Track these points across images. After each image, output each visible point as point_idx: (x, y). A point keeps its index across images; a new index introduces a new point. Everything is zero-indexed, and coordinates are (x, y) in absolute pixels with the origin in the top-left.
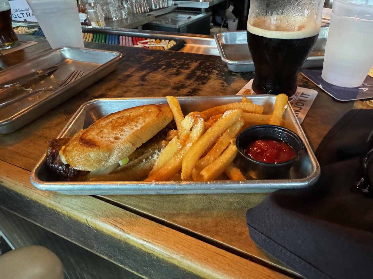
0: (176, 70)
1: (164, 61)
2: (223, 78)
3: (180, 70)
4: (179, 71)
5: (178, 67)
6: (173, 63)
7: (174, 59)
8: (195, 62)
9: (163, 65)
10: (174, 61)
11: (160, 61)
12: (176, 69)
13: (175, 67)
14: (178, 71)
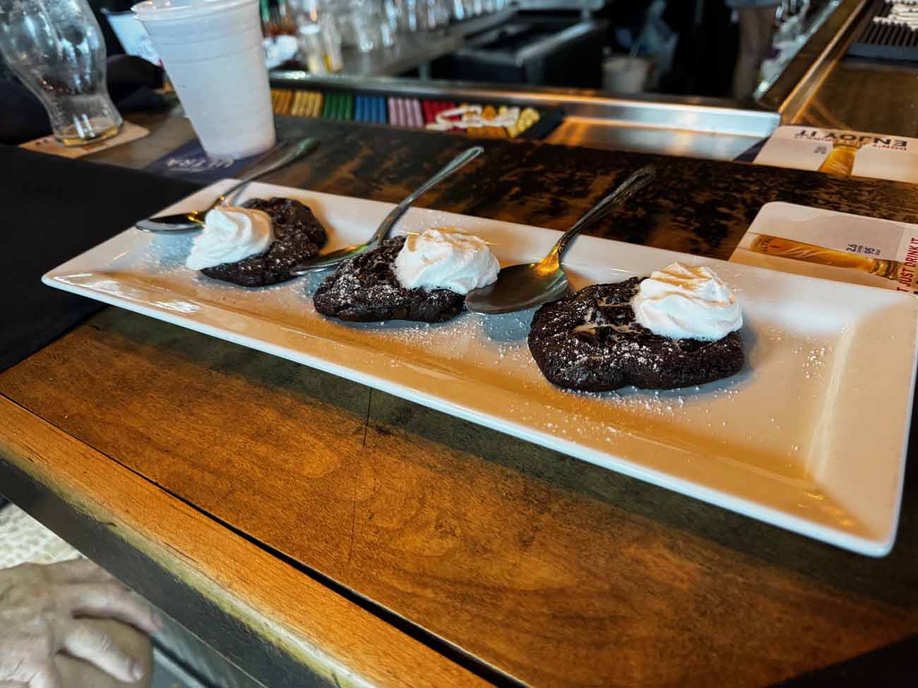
0: (549, 199)
1: (513, 172)
2: (691, 225)
3: (562, 199)
4: (560, 201)
5: (555, 189)
6: (541, 179)
7: (540, 167)
8: (602, 174)
9: (513, 184)
10: (542, 173)
11: (503, 173)
12: (549, 196)
13: (547, 190)
14: (555, 202)
